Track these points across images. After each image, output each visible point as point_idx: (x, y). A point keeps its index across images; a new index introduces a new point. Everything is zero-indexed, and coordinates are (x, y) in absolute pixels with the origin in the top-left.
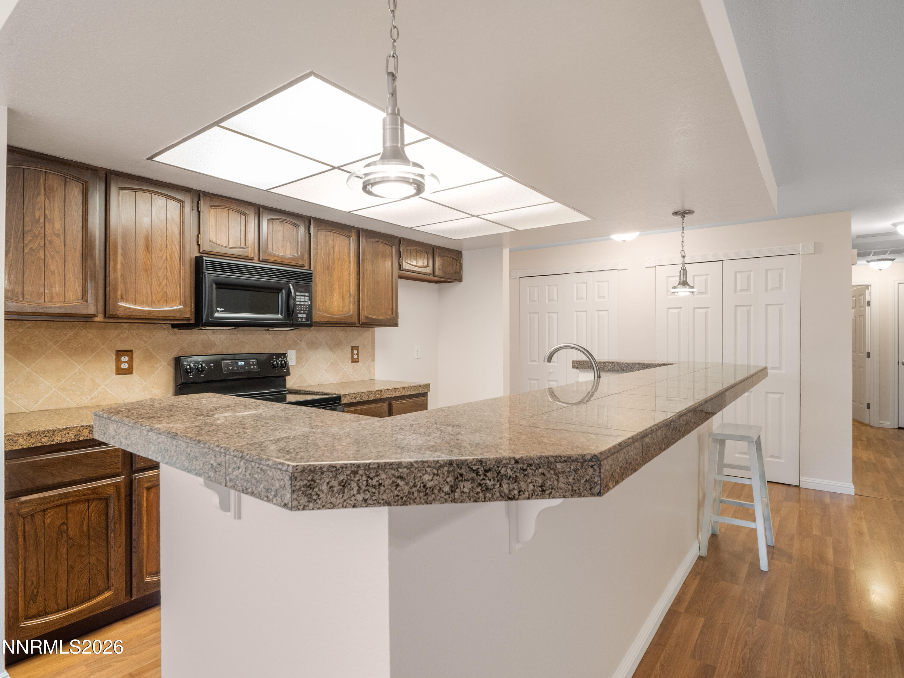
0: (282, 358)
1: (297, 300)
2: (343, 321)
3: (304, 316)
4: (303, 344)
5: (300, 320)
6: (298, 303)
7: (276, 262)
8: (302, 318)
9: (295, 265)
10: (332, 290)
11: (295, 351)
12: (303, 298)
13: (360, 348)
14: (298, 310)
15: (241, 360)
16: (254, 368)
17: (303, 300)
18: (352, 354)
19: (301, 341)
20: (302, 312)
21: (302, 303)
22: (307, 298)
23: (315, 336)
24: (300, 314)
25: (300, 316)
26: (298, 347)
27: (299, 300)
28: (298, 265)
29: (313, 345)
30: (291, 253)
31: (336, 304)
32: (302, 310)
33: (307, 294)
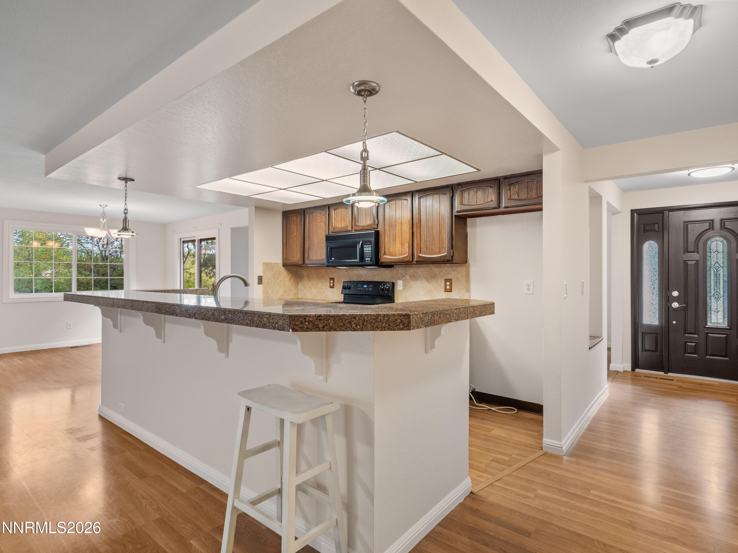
0: (387, 285)
1: (364, 250)
2: (401, 260)
3: (369, 259)
4: (407, 276)
5: (367, 262)
6: (365, 252)
7: (361, 229)
8: (368, 261)
9: (371, 228)
10: (395, 240)
11: (402, 281)
12: (368, 248)
13: (453, 281)
14: (366, 256)
15: (365, 284)
16: (370, 289)
17: (367, 250)
18: (446, 285)
19: (406, 275)
20: (368, 257)
21: (368, 252)
22: (370, 248)
23: (415, 271)
24: (367, 258)
25: (366, 259)
26: (404, 278)
27: (366, 250)
28: (373, 228)
29: (415, 277)
30: (369, 222)
31: (397, 249)
32: (368, 256)
33: (370, 246)
